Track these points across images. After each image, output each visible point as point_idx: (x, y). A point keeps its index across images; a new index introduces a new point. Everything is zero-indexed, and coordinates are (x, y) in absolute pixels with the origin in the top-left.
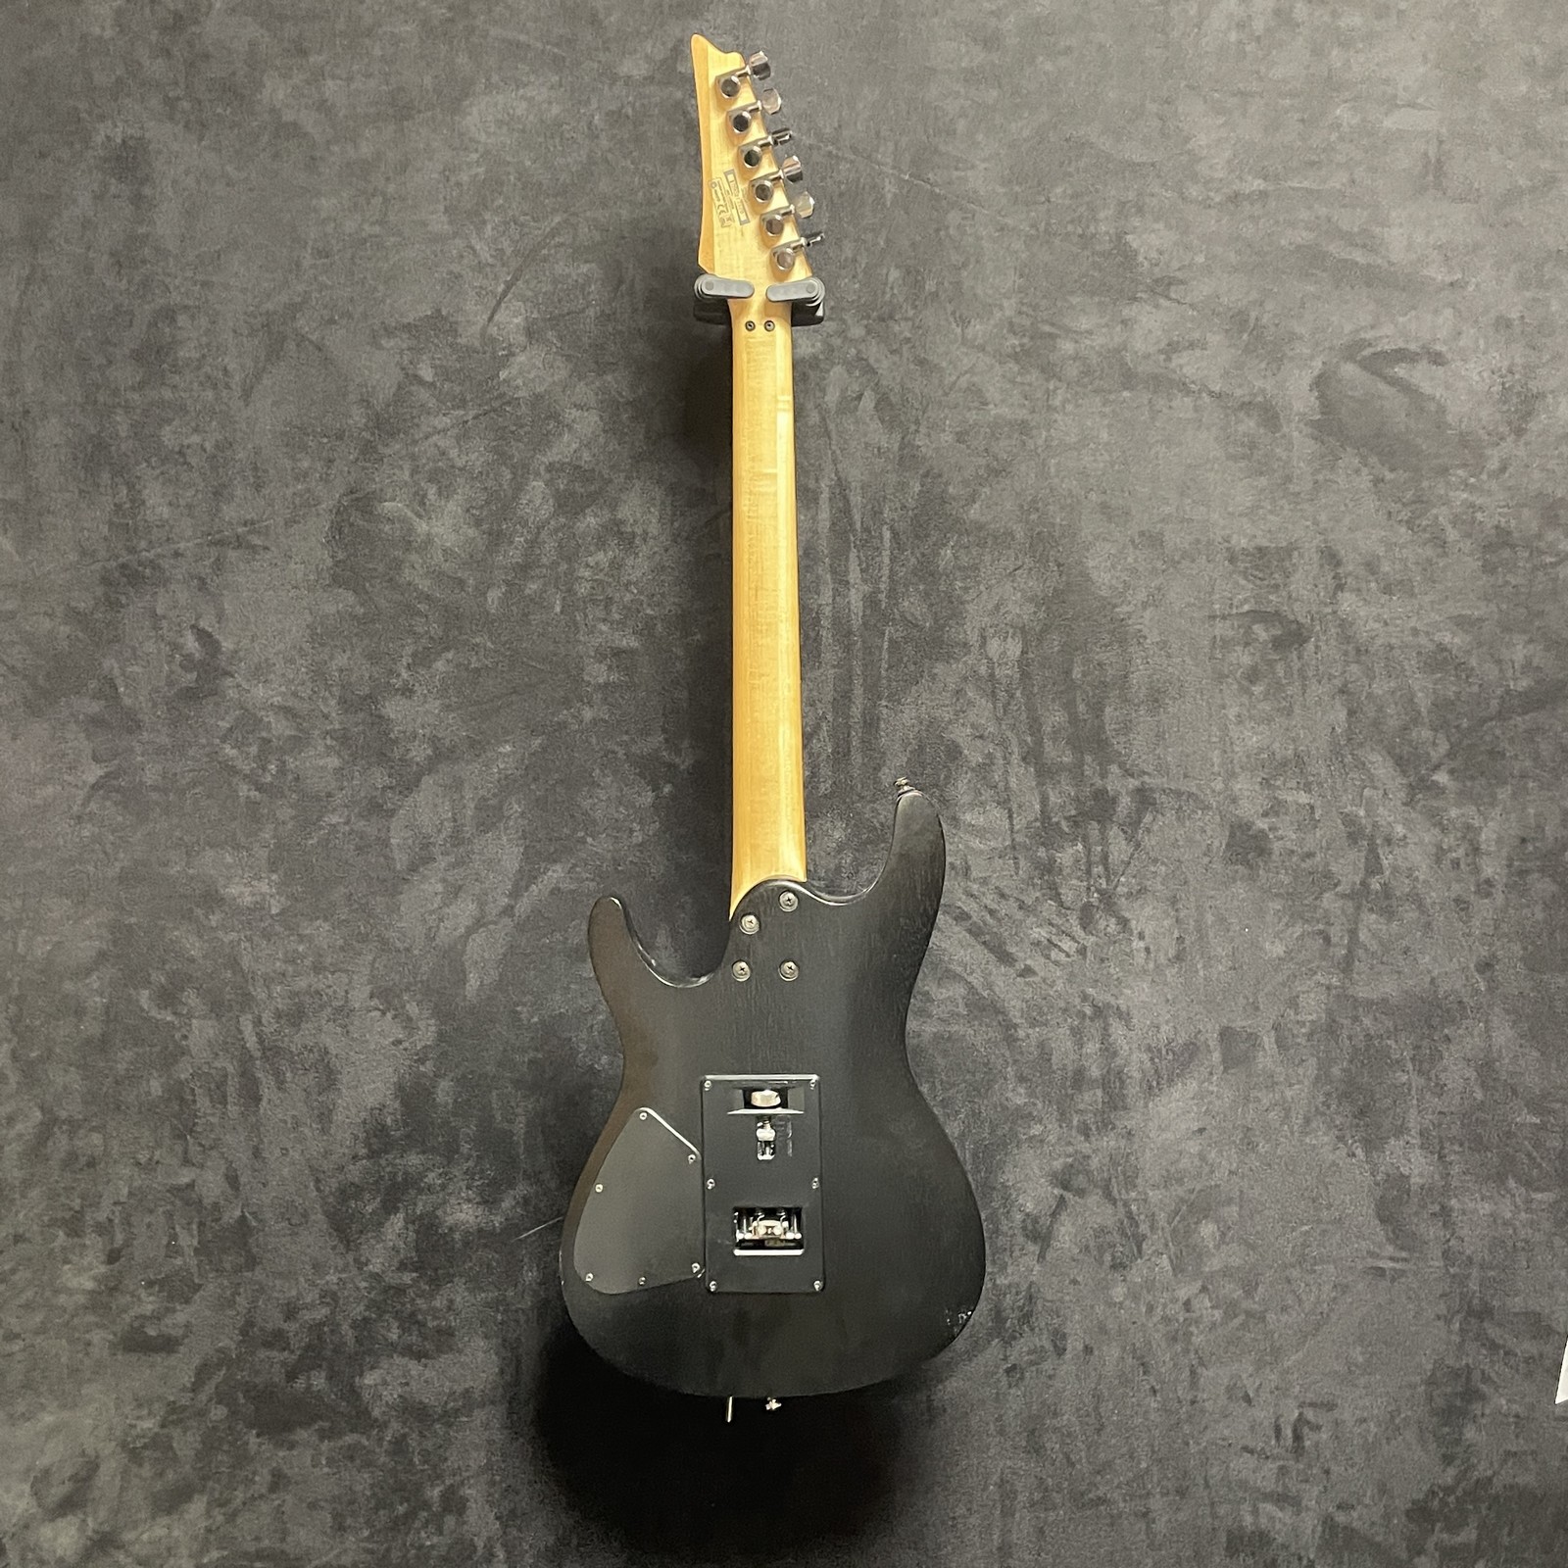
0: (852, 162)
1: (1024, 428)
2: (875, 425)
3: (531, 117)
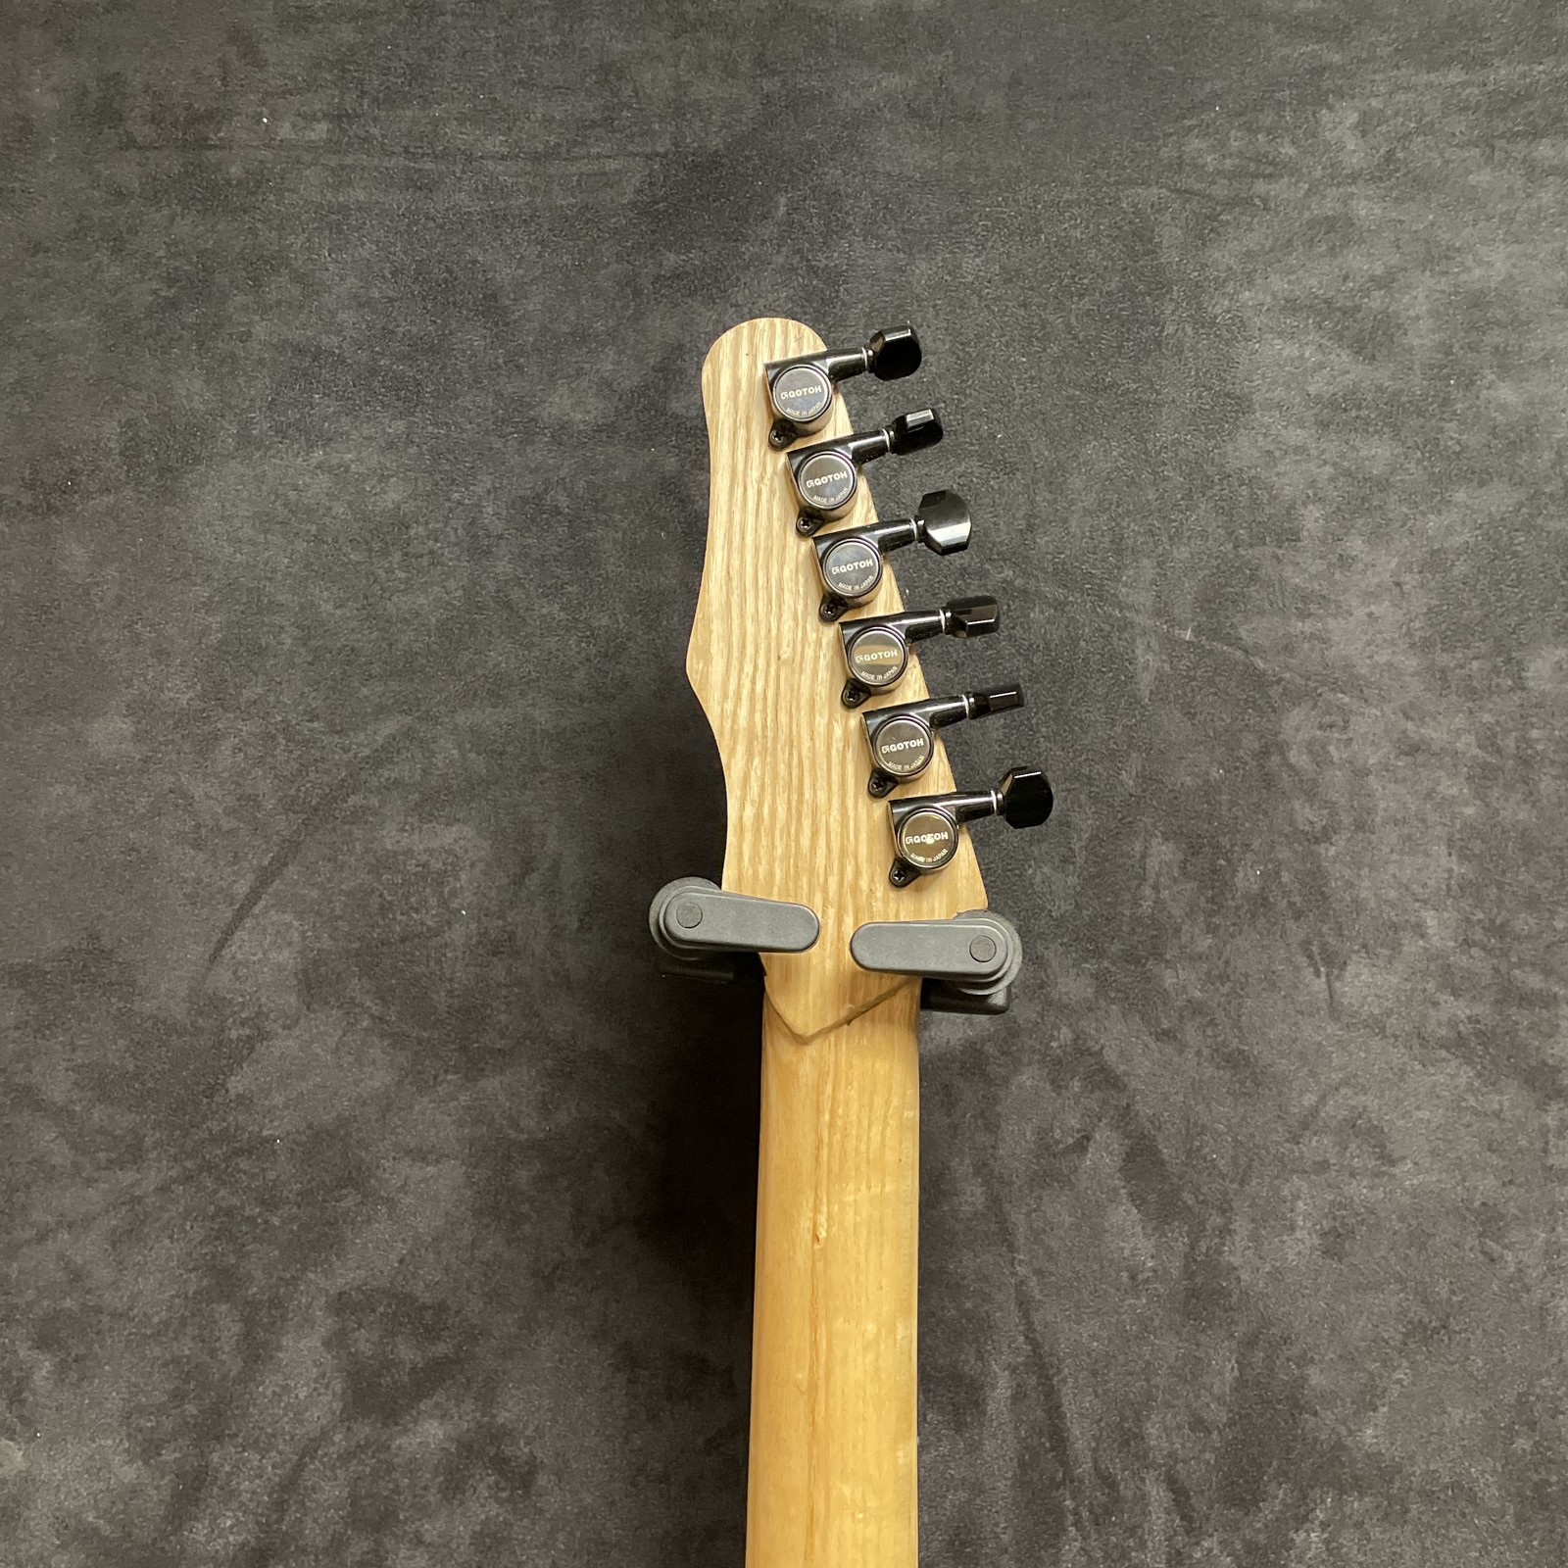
0: (1060, 606)
1: (1490, 1220)
2: (1124, 1216)
3: (339, 509)
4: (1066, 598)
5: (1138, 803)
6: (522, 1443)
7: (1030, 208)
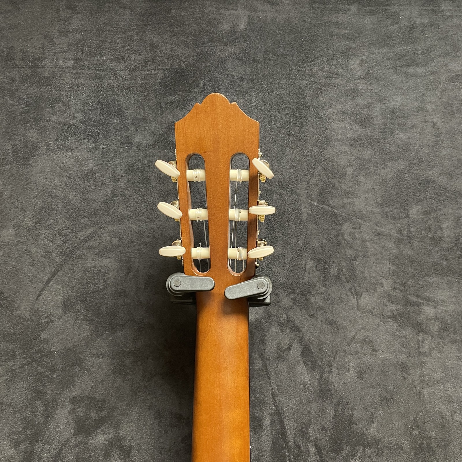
4: (282, 192)
5: (303, 250)
6: (127, 441)
7: (270, 85)
